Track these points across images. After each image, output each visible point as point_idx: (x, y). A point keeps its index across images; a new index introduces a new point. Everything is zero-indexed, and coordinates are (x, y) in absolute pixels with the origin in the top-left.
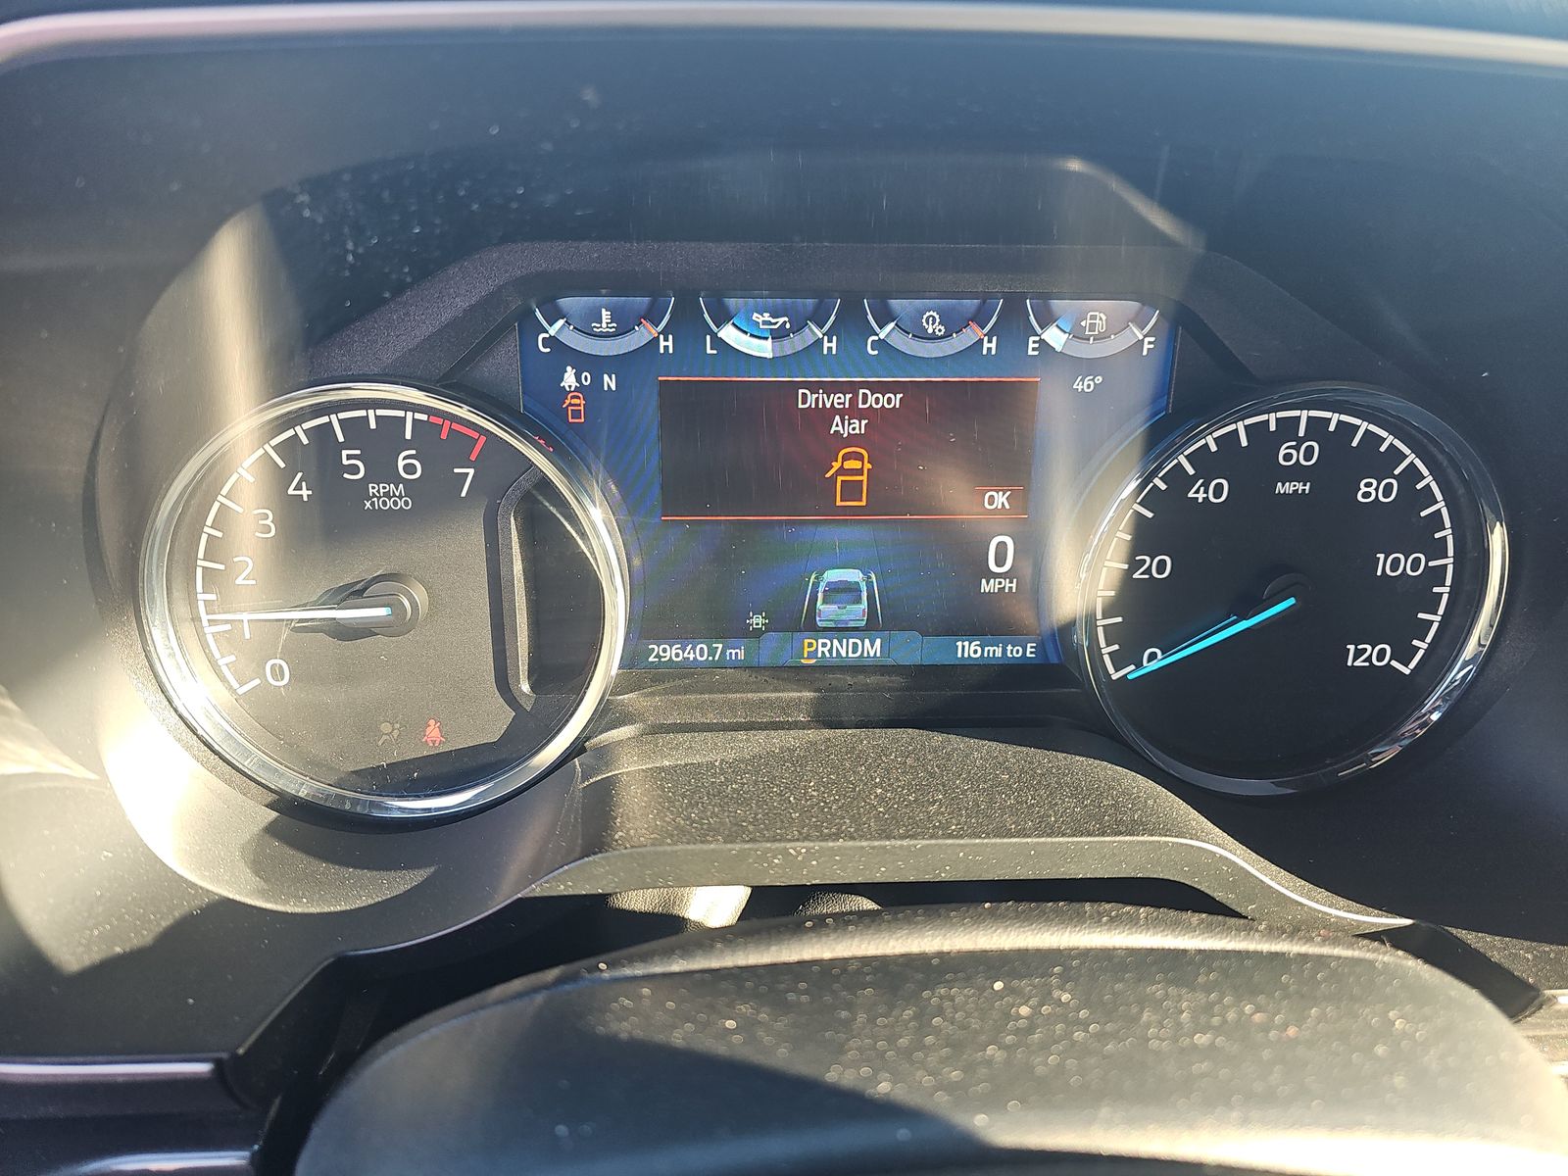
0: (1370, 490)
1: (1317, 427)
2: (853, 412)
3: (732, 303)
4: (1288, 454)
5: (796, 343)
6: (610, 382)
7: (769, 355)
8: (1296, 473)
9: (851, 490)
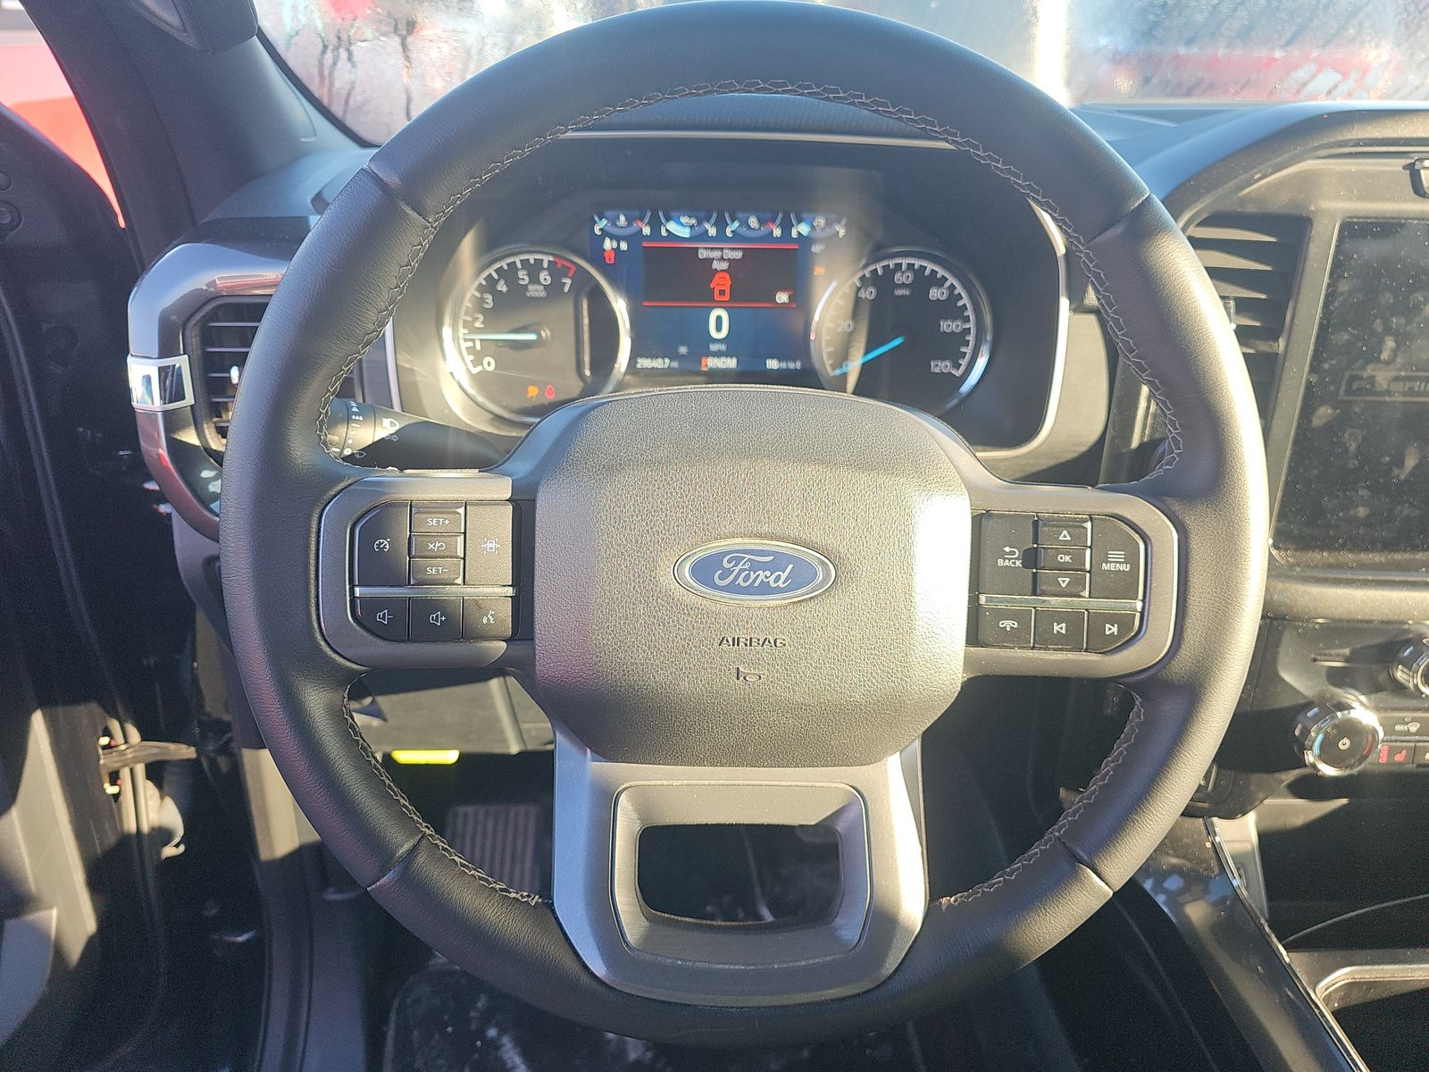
0: (935, 294)
1: (910, 266)
2: (722, 259)
3: (673, 214)
4: (899, 279)
5: (698, 230)
6: (624, 246)
7: (688, 236)
8: (903, 285)
9: (722, 293)
